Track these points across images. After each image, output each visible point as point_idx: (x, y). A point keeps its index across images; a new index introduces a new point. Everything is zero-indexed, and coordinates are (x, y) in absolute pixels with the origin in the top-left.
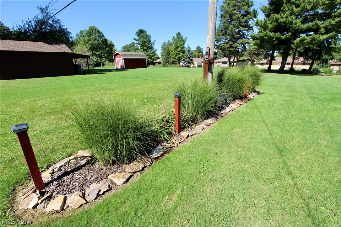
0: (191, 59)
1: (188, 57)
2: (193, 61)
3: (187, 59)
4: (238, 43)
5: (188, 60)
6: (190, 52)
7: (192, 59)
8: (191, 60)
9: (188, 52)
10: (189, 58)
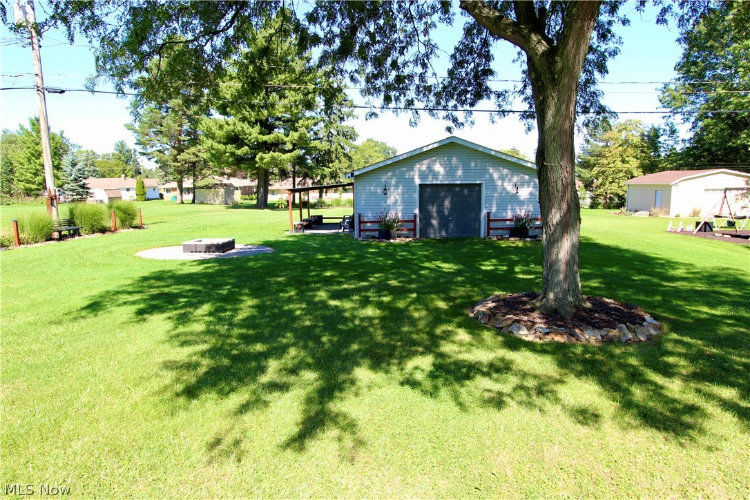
0: (82, 183)
1: (72, 178)
2: (88, 188)
3: (68, 183)
4: (187, 153)
5: (72, 186)
6: (78, 167)
7: (84, 184)
8: (83, 186)
9: (70, 167)
10: (75, 180)
